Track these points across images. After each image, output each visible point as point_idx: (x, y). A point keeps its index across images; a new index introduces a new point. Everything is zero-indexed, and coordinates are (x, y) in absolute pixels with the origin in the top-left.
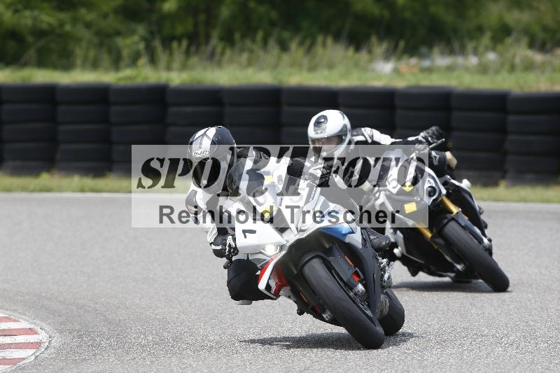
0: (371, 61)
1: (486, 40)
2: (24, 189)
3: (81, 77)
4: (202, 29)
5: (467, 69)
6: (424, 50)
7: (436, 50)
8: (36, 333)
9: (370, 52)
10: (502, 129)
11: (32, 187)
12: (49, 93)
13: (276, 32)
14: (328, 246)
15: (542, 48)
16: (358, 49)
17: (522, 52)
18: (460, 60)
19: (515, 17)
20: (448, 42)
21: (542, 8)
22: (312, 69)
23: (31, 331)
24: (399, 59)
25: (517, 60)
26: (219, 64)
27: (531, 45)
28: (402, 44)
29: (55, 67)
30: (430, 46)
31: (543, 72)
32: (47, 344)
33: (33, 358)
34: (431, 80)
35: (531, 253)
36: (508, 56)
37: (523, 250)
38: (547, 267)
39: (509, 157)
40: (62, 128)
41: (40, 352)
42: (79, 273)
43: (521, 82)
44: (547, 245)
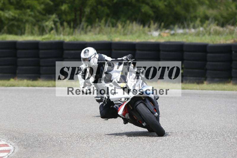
0: (150, 31)
1: (198, 22)
2: (3, 86)
4: (78, 17)
5: (190, 35)
6: (172, 26)
7: (176, 26)
8: (8, 146)
9: (149, 27)
10: (205, 60)
11: (6, 85)
13: (109, 19)
14: (144, 99)
15: (223, 25)
16: (144, 26)
17: (214, 27)
18: (187, 30)
19: (211, 12)
20: (182, 23)
21: (222, 8)
22: (125, 34)
23: (6, 145)
24: (161, 30)
25: (212, 30)
26: (86, 33)
27: (218, 25)
28: (163, 24)
29: (16, 34)
30: (174, 25)
31: (222, 35)
32: (13, 150)
33: (7, 156)
34: (175, 39)
35: (217, 112)
36: (208, 29)
37: (214, 110)
38: (224, 118)
39: (208, 71)
40: (19, 59)
41: (10, 154)
42: (26, 121)
43: (213, 39)
44: (224, 108)
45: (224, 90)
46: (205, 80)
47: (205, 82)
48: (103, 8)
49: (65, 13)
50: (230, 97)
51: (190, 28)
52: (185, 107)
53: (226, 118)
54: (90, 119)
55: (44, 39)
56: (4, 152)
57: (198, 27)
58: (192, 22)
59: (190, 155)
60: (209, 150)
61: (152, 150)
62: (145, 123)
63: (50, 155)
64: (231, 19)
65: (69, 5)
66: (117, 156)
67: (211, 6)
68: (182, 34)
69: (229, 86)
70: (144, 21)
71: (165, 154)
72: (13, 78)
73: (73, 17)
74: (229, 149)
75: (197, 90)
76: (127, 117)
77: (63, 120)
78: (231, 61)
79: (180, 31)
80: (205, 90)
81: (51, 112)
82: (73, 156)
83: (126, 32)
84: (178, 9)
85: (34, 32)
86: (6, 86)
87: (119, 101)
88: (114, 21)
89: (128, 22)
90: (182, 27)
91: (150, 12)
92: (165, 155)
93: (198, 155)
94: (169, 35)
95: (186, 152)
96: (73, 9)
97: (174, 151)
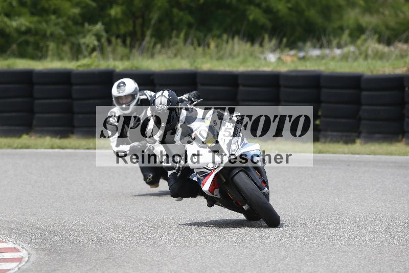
0: (262, 53)
1: (345, 37)
2: (10, 147)
3: (51, 64)
4: (138, 29)
5: (333, 58)
6: (300, 44)
7: (309, 44)
8: (18, 251)
9: (261, 45)
10: (358, 102)
11: (15, 146)
12: (28, 76)
13: (192, 31)
15: (389, 43)
17: (373, 45)
18: (327, 51)
19: (367, 20)
20: (319, 39)
21: (387, 12)
22: (220, 58)
23: (15, 250)
24: (282, 51)
25: (370, 52)
26: (152, 56)
27: (380, 41)
28: (285, 40)
29: (33, 58)
30: (304, 41)
31: (388, 61)
32: (27, 259)
33: (16, 269)
34: (306, 67)
35: (379, 192)
36: (363, 48)
37: (373, 189)
38: (390, 202)
39: (363, 122)
40: (37, 102)
41: (22, 265)
42: (49, 207)
43: (372, 67)
44: (390, 185)
45: (391, 154)
46: (358, 137)
47: (358, 141)
48: (181, 14)
49: (116, 21)
50: (401, 166)
51: (333, 48)
52: (323, 184)
53: (394, 203)
54: (160, 205)
55: (80, 66)
56: (11, 262)
57: (346, 45)
58: (335, 36)
59: (333, 267)
60: (365, 258)
61: (266, 258)
62: (247, 205)
63: (91, 267)
64: (404, 31)
65: (124, 7)
66: (207, 268)
67: (368, 10)
68: (318, 57)
69: (400, 147)
70: (253, 35)
71: (290, 265)
72: (27, 134)
73: (131, 28)
74: (399, 257)
75: (345, 153)
76: (217, 195)
77: (113, 207)
78: (402, 103)
79: (316, 52)
80: (358, 154)
81: (93, 193)
82: (130, 268)
83: (221, 53)
84: (312, 14)
85: (63, 54)
86: (16, 148)
87: (204, 168)
88: (201, 35)
89: (225, 37)
90: (318, 45)
91: (263, 19)
92: (288, 266)
93: (346, 265)
94: (295, 59)
95: (325, 262)
96: (130, 14)
97: (304, 260)
